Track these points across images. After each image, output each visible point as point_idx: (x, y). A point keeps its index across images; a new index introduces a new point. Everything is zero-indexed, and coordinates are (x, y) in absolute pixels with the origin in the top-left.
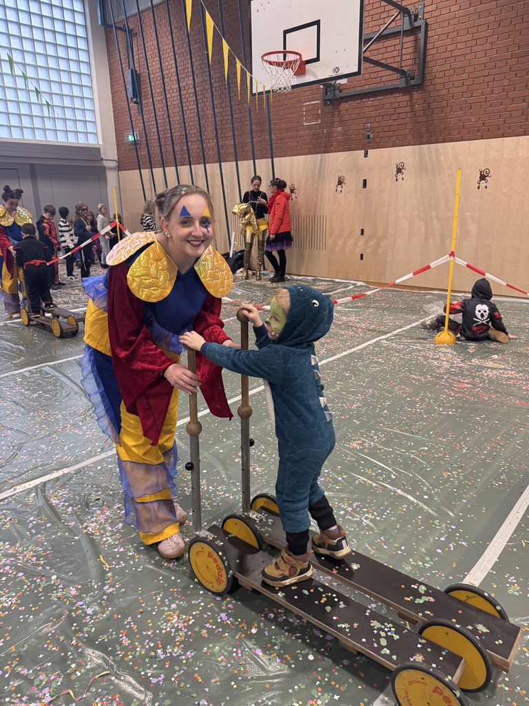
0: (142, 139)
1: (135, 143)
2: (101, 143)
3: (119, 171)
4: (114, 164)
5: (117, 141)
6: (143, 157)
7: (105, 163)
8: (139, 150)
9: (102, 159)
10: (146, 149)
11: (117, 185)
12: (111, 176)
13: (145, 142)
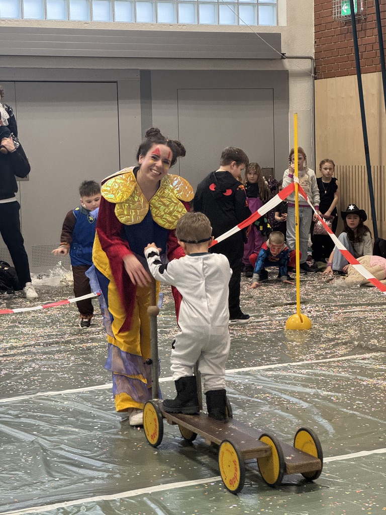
0: (369, 11)
1: (354, 19)
2: (283, 22)
3: (316, 78)
4: (307, 65)
5: (317, 17)
6: (369, 48)
7: (288, 65)
8: (360, 34)
9: (283, 56)
10: (376, 31)
11: (310, 107)
12: (299, 91)
13: (375, 17)
